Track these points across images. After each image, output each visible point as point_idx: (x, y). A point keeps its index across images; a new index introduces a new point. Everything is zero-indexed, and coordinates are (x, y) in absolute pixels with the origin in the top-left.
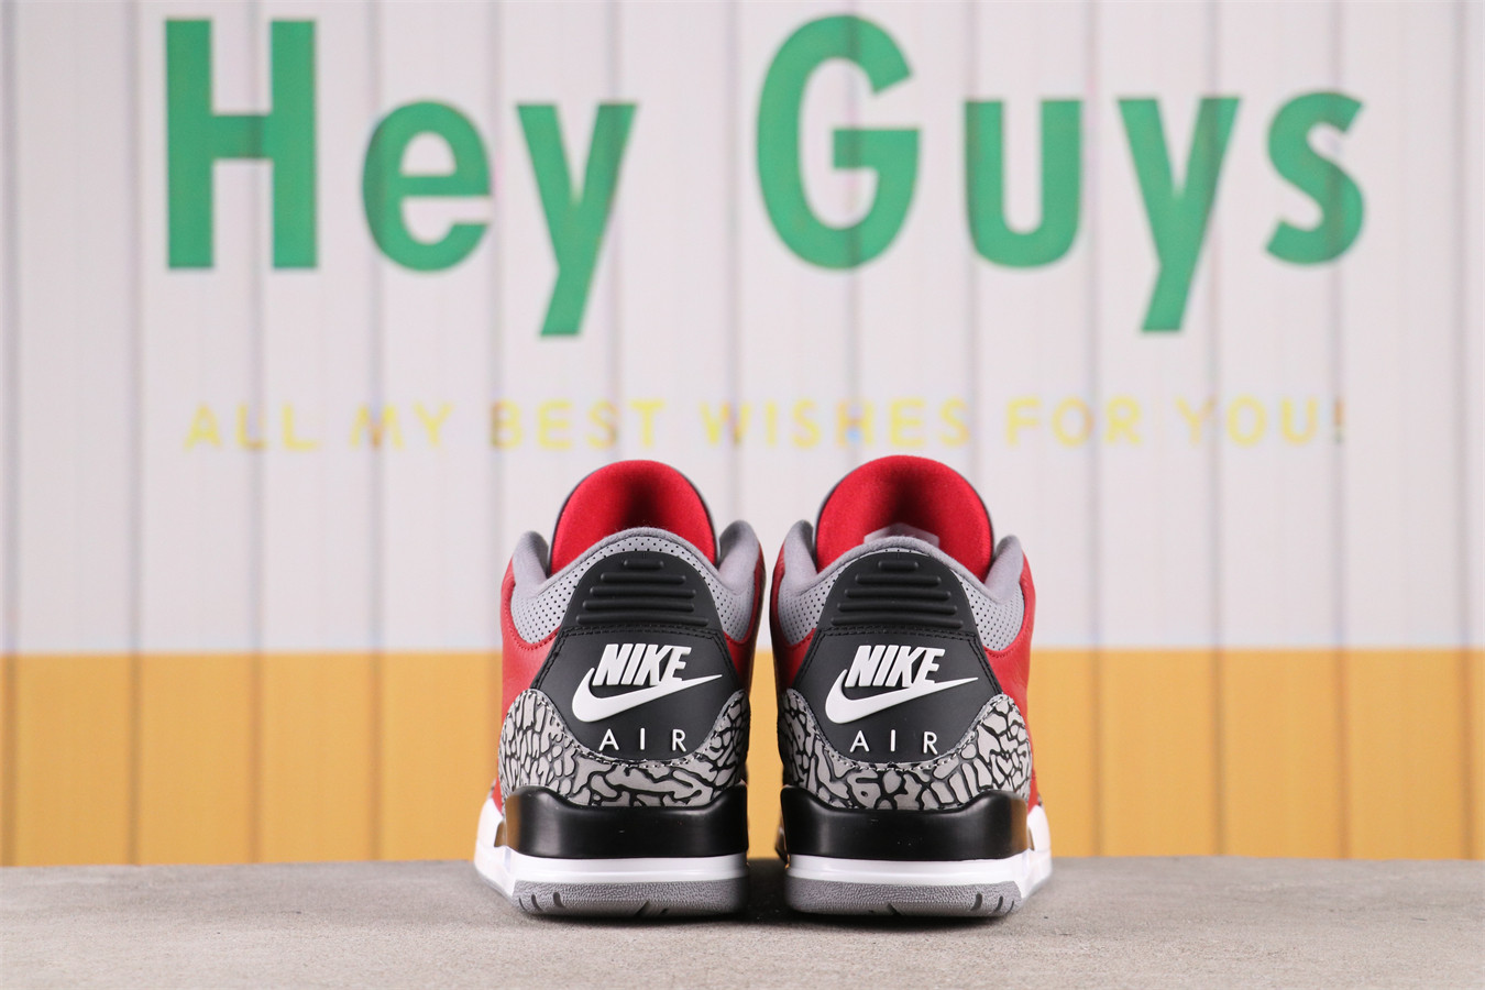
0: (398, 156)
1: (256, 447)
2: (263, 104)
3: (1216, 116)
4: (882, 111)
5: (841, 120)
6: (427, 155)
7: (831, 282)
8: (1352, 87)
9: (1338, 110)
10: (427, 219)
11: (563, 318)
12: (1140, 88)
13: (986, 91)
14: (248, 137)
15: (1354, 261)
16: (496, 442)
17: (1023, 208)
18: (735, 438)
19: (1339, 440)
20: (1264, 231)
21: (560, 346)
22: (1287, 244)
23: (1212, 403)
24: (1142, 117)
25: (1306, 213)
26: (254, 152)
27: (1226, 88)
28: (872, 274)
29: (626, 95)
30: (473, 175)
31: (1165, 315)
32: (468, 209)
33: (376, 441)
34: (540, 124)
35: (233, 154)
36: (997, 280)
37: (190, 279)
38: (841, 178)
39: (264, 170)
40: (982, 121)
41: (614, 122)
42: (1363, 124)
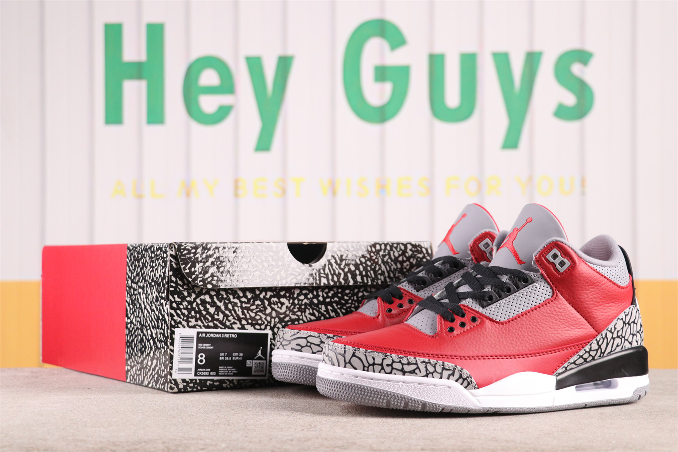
0: (197, 78)
1: (140, 197)
2: (143, 57)
3: (532, 60)
4: (395, 58)
5: (378, 62)
6: (209, 78)
7: (373, 129)
8: (589, 47)
9: (583, 57)
10: (209, 104)
11: (264, 144)
12: (501, 48)
13: (437, 50)
14: (137, 71)
15: (590, 119)
16: (236, 195)
17: (452, 97)
18: (334, 193)
19: (583, 193)
20: (553, 107)
21: (262, 155)
22: (562, 113)
23: (531, 179)
24: (502, 60)
25: (570, 100)
26: (139, 77)
27: (537, 48)
28: (390, 125)
29: (289, 52)
30: (227, 86)
31: (511, 142)
32: (225, 100)
33: (188, 194)
34: (255, 65)
35: (131, 77)
36: (441, 127)
37: (114, 129)
38: (378, 86)
39: (143, 84)
40: (436, 63)
41: (285, 64)
42: (593, 62)
